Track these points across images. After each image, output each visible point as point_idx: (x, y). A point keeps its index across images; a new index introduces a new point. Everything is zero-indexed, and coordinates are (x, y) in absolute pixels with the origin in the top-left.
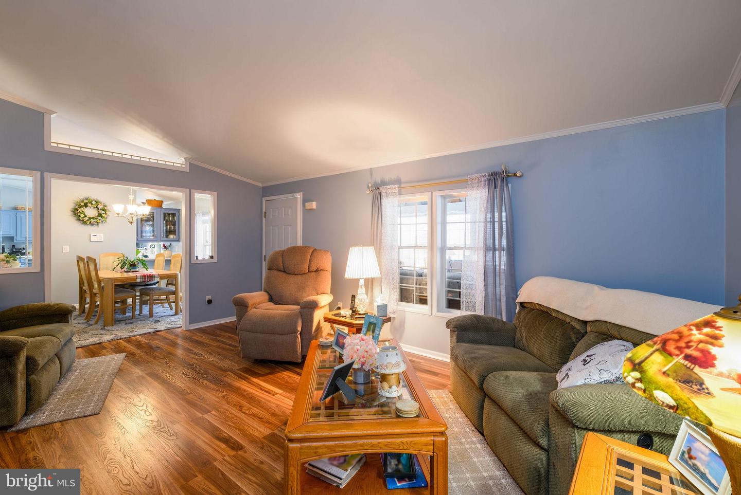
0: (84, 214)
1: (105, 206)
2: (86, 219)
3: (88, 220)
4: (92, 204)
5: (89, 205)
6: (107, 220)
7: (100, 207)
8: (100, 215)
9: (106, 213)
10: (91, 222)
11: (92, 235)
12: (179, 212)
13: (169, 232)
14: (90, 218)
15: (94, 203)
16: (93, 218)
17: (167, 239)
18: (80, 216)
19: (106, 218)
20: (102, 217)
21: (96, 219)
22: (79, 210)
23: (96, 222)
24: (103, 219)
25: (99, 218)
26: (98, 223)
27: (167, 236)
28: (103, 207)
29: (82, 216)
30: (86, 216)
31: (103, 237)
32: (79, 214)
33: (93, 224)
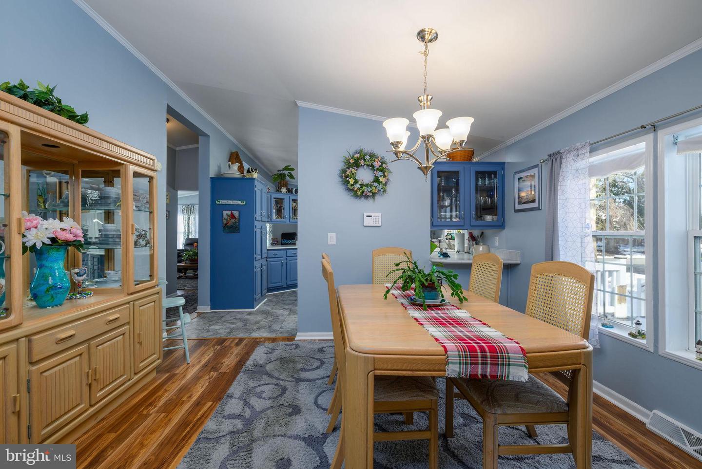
0: (355, 179)
1: (383, 163)
2: (357, 186)
3: (359, 189)
4: (365, 160)
5: (362, 162)
6: (388, 188)
7: (377, 164)
8: (377, 180)
9: (385, 176)
10: (363, 192)
11: (366, 214)
12: (503, 169)
13: (483, 210)
14: (362, 185)
15: (367, 157)
16: (367, 185)
17: (479, 223)
18: (348, 182)
19: (386, 184)
20: (379, 183)
21: (371, 186)
22: (348, 173)
23: (370, 192)
24: (380, 187)
25: (376, 184)
26: (374, 195)
27: (479, 217)
28: (380, 164)
29: (352, 181)
30: (356, 182)
31: (380, 218)
32: (348, 179)
33: (367, 197)
